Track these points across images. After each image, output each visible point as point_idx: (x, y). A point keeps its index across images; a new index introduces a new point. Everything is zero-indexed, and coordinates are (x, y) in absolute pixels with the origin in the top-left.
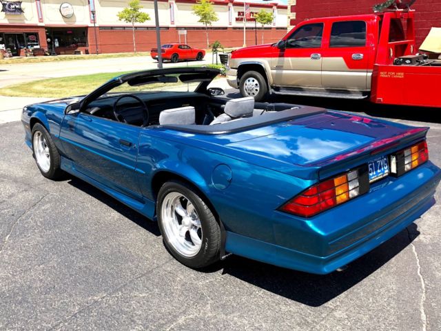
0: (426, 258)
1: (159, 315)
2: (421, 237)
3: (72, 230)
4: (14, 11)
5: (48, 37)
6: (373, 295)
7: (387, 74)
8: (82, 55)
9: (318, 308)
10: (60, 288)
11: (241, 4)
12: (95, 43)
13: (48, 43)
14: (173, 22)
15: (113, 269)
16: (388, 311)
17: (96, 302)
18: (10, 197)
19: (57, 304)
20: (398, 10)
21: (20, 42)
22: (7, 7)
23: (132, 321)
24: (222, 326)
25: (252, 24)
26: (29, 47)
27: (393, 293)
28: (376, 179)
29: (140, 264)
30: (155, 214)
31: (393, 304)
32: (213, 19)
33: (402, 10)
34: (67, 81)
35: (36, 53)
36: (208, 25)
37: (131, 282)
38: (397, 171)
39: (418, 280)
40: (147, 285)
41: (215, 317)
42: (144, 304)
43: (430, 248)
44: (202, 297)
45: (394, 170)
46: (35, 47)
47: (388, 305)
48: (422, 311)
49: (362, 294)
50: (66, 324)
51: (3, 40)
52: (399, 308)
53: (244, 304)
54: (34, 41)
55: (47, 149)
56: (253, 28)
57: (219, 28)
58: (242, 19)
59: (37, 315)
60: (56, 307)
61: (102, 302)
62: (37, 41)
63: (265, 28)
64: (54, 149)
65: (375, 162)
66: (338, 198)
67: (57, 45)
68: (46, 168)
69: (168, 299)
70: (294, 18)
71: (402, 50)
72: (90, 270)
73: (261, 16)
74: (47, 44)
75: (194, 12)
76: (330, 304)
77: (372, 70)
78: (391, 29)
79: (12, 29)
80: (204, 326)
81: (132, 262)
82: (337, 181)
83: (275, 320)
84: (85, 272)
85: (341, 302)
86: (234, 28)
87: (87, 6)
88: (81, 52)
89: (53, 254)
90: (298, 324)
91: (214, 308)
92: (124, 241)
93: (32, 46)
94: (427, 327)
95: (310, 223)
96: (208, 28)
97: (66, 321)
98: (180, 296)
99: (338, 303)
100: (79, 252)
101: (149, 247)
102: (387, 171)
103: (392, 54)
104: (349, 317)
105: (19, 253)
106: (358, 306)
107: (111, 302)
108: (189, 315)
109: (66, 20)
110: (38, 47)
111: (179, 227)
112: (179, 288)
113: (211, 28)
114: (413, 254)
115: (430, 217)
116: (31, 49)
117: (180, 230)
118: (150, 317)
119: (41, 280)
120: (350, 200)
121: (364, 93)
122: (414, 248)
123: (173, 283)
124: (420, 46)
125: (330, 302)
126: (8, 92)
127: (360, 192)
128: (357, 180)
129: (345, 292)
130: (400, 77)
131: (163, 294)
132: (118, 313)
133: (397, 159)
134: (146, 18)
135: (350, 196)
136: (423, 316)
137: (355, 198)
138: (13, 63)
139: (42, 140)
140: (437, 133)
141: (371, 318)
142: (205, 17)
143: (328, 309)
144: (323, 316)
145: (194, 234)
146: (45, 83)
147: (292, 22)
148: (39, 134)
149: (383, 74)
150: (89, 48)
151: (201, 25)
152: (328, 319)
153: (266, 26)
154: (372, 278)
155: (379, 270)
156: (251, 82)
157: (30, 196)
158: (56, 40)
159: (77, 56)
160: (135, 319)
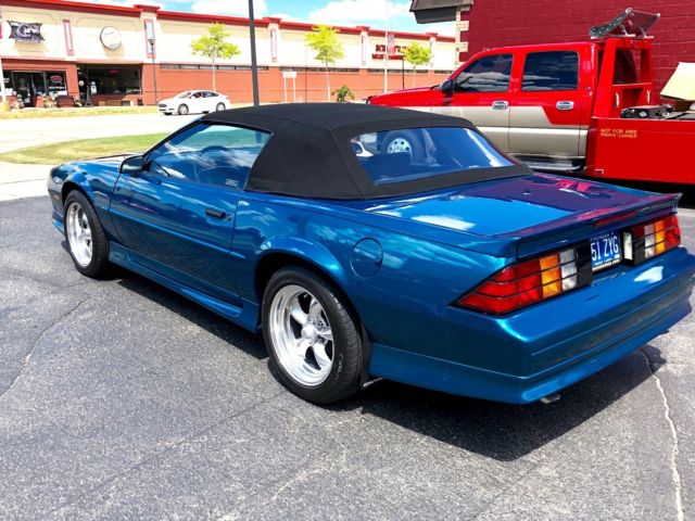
0: (677, 396)
1: (266, 469)
2: (669, 367)
3: (128, 349)
4: (30, 38)
5: (80, 78)
6: (598, 445)
7: (611, 132)
8: (133, 106)
9: (513, 463)
10: (113, 428)
11: (381, 34)
12: (153, 89)
13: (80, 87)
14: (274, 59)
15: (193, 403)
16: (621, 468)
17: (168, 449)
18: (30, 301)
19: (109, 451)
20: (627, 35)
21: (36, 85)
22: (18, 31)
23: (227, 476)
24: (365, 485)
25: (397, 65)
26: (51, 93)
27: (627, 444)
28: (600, 267)
29: (235, 398)
30: (259, 322)
31: (629, 458)
32: (337, 54)
33: (634, 35)
34: (110, 143)
35: (60, 103)
36: (330, 65)
37: (222, 422)
38: (633, 256)
39: (665, 426)
40: (248, 427)
41: (354, 472)
42: (243, 452)
43: (683, 381)
44: (332, 444)
45: (628, 255)
46: (60, 93)
47: (622, 459)
48: (675, 470)
49: (580, 444)
50: (124, 479)
51: (10, 81)
52: (637, 464)
53: (398, 455)
54: (58, 85)
55: (88, 231)
56: (398, 71)
57: (346, 70)
58: (381, 57)
59: (78, 465)
60: (107, 455)
61: (177, 450)
62: (63, 84)
63: (418, 71)
64: (99, 230)
65: (601, 241)
66: (545, 289)
67: (94, 90)
68: (85, 261)
69: (280, 447)
70: (465, 50)
71: (634, 96)
72: (158, 405)
73: (412, 53)
74: (78, 90)
75: (307, 43)
76: (532, 457)
77: (587, 127)
78: (616, 67)
79: (25, 65)
80: (337, 484)
81: (223, 394)
82: (544, 263)
83: (447, 478)
84: (150, 407)
85: (549, 455)
86: (370, 70)
87: (143, 32)
88: (132, 103)
89: (100, 381)
90: (483, 484)
91: (353, 460)
92: (208, 365)
93: (55, 91)
94: (682, 491)
95: (503, 324)
96: (330, 69)
97: (123, 475)
98: (298, 442)
99: (544, 456)
100: (141, 379)
101: (248, 373)
102: (617, 256)
103: (618, 103)
104: (561, 476)
105: (48, 380)
106: (575, 461)
107: (192, 450)
108: (313, 469)
109: (109, 52)
110: (64, 93)
111: (296, 341)
112: (297, 431)
113: (334, 69)
114: (658, 390)
115: (683, 338)
116: (53, 96)
117: (298, 345)
118: (253, 471)
119: (82, 418)
120: (562, 294)
121: (575, 162)
122: (658, 381)
123: (287, 425)
124: (661, 90)
125: (530, 455)
126: (19, 157)
127: (578, 282)
128: (573, 264)
129: (554, 441)
130: (631, 136)
131: (272, 440)
132: (204, 465)
133: (633, 239)
134: (233, 51)
135: (564, 287)
136: (676, 477)
137: (570, 291)
138: (25, 117)
139: (80, 217)
140: (690, 222)
141: (595, 478)
142: (324, 53)
143: (528, 464)
144: (521, 473)
145: (320, 351)
146: (76, 146)
147: (462, 57)
148: (75, 208)
149: (604, 133)
150: (143, 96)
151: (319, 64)
152: (529, 479)
153: (419, 67)
154: (595, 422)
155: (605, 412)
156: (399, 145)
157: (62, 300)
158: (93, 83)
159: (124, 108)
160: (231, 473)
